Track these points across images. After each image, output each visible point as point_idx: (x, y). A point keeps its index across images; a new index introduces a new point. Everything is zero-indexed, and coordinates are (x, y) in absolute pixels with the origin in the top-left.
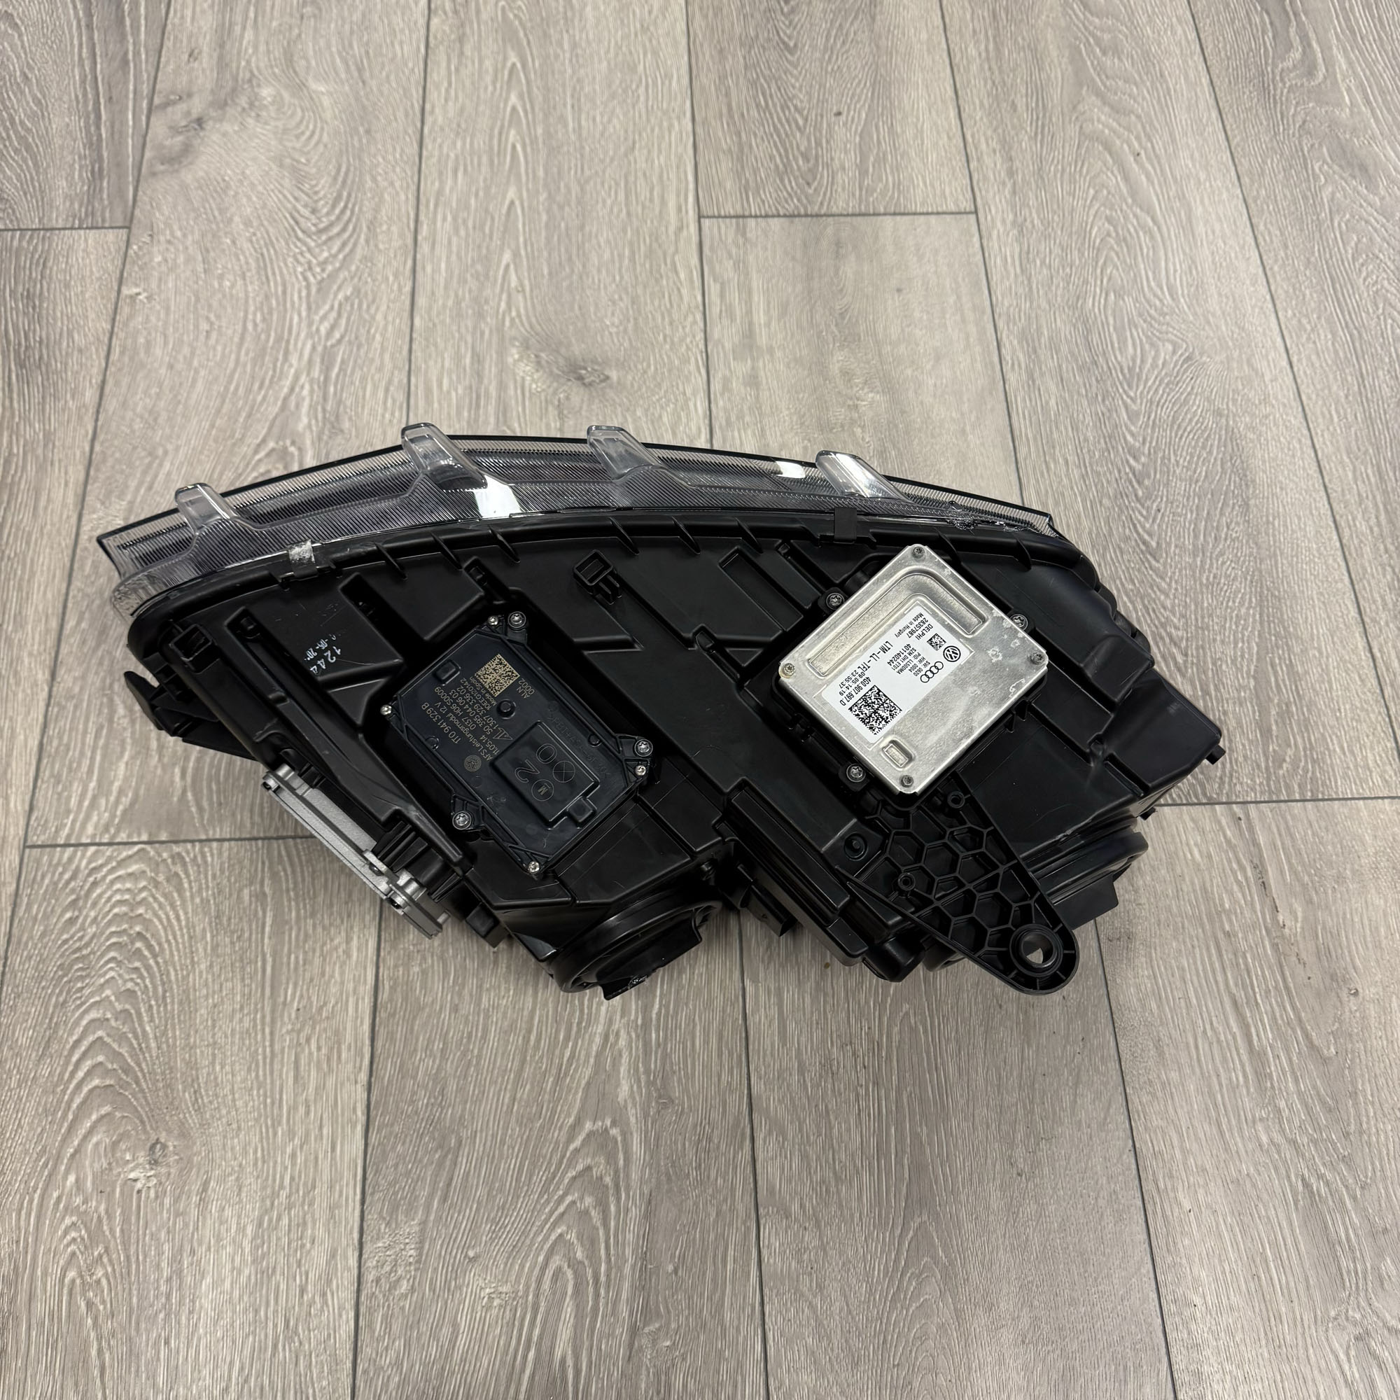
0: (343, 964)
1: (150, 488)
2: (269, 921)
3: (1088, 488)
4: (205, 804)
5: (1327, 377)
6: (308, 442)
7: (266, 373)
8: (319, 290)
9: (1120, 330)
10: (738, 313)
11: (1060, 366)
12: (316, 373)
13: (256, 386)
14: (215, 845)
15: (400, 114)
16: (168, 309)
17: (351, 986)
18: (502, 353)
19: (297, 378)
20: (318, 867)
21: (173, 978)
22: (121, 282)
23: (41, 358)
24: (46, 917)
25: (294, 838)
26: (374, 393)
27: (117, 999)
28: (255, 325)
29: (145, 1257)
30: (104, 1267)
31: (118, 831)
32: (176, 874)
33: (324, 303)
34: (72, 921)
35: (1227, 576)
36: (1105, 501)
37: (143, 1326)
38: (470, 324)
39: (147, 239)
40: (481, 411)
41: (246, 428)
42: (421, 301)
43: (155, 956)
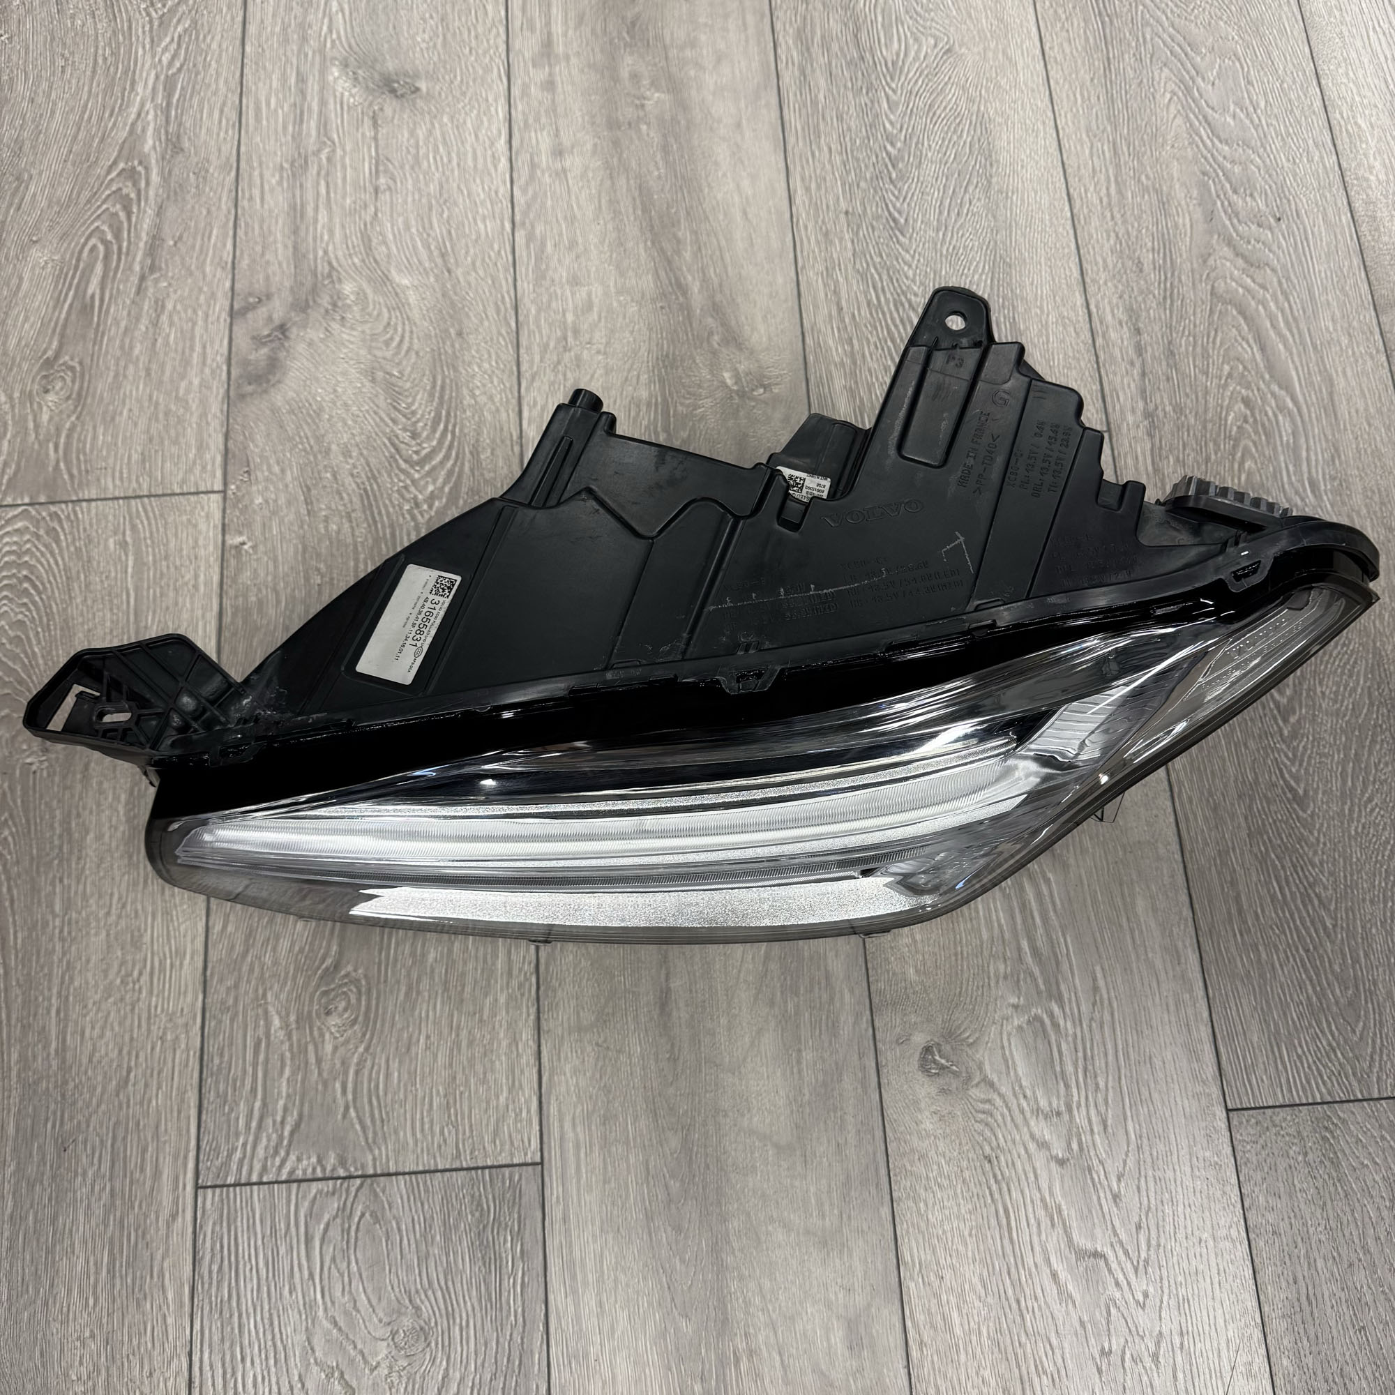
0: (192, 597)
1: (19, 208)
2: (131, 563)
3: (848, 173)
5: (1076, 62)
6: (153, 161)
7: (116, 101)
8: (160, 26)
9: (887, 28)
10: (538, 26)
11: (830, 63)
13: (107, 115)
14: (84, 504)
16: (27, 49)
17: (200, 612)
18: (323, 72)
19: (142, 105)
20: (170, 520)
21: (55, 610)
25: (148, 496)
26: (211, 114)
27: (11, 628)
28: (105, 59)
29: (42, 819)
30: (9, 828)
32: (54, 529)
33: (166, 35)
35: (965, 247)
36: (863, 184)
37: (42, 869)
40: (305, 126)
41: (99, 152)
42: (252, 29)
43: (39, 593)
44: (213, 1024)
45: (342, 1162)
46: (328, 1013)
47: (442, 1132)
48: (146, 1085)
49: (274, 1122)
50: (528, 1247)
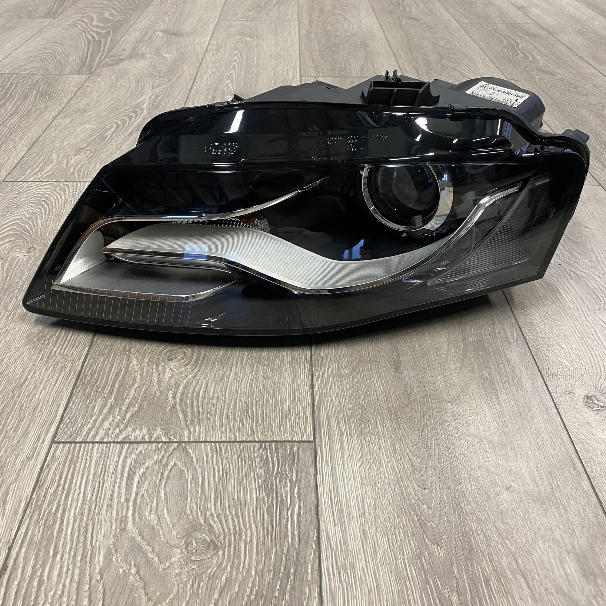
4: (81, 174)
7: (133, 98)
8: (157, 85)
12: (153, 98)
13: (129, 100)
15: (195, 60)
16: (100, 87)
19: (144, 99)
22: (85, 82)
23: (50, 94)
24: (5, 196)
27: (28, 214)
28: (131, 90)
31: (44, 179)
32: (64, 188)
33: (158, 87)
34: (15, 197)
37: (7, 293)
38: (212, 91)
39: (97, 76)
42: (194, 87)
43: (48, 206)
44: (91, 361)
45: (166, 433)
46: (170, 360)
47: (241, 421)
48: (35, 387)
49: (120, 410)
50: (303, 490)
